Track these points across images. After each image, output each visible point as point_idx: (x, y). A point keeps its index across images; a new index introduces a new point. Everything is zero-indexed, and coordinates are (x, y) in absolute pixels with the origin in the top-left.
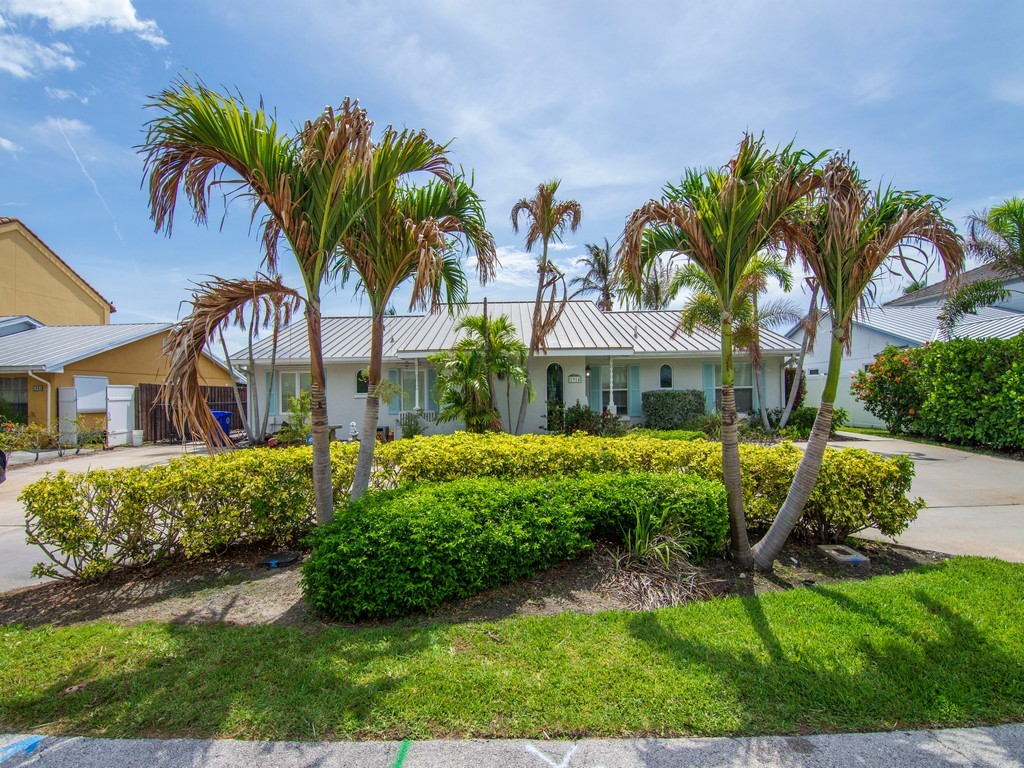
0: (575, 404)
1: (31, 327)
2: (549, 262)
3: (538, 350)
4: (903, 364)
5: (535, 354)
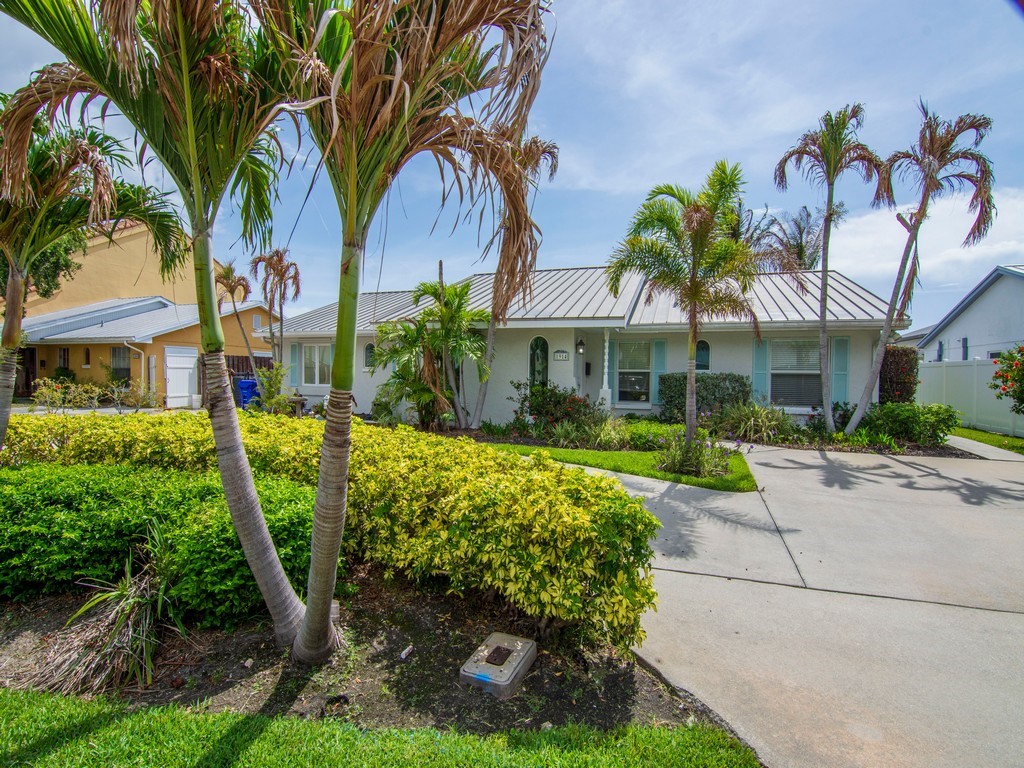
1: (165, 306)
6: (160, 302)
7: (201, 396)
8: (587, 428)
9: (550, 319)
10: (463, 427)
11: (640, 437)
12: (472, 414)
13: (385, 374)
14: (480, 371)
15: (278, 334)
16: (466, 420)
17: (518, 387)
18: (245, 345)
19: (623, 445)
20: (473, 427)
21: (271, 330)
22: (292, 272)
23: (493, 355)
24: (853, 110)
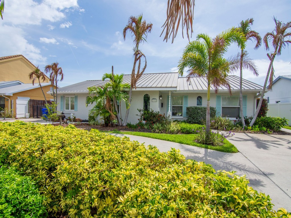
1: (20, 84)
2: (139, 50)
3: (133, 88)
6: (18, 82)
7: (29, 114)
8: (165, 126)
9: (151, 87)
10: (120, 125)
11: (184, 129)
12: (124, 120)
13: (92, 106)
14: (127, 105)
15: (55, 93)
16: (122, 123)
17: (140, 111)
18: (44, 96)
19: (178, 132)
20: (124, 125)
21: (53, 91)
22: (60, 71)
23: (131, 100)
24: (250, 20)
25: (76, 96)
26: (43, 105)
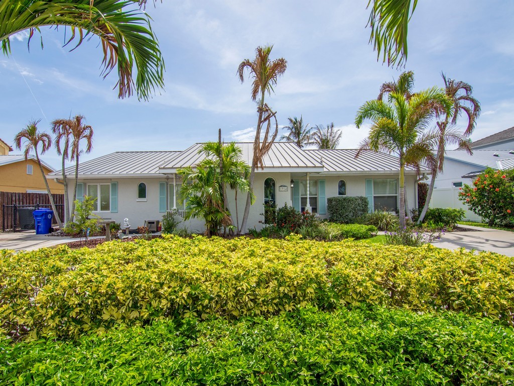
0: (284, 206)
2: (266, 105)
3: (257, 167)
4: (501, 179)
5: (256, 171)
11: (348, 232)
18: (45, 187)
22: (87, 132)
25: (115, 183)
26: (21, 203)
